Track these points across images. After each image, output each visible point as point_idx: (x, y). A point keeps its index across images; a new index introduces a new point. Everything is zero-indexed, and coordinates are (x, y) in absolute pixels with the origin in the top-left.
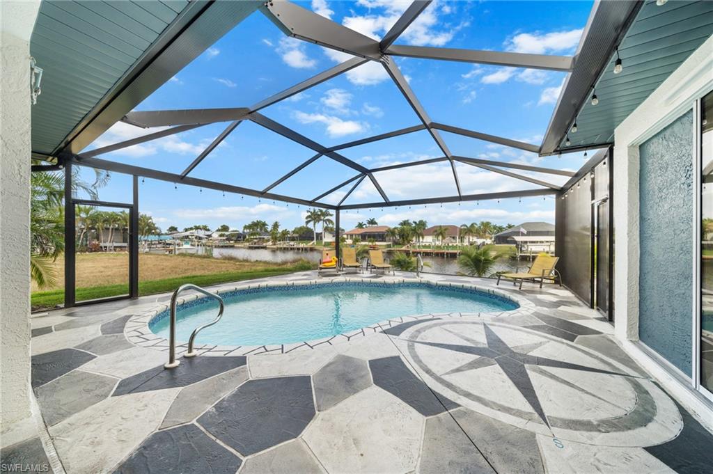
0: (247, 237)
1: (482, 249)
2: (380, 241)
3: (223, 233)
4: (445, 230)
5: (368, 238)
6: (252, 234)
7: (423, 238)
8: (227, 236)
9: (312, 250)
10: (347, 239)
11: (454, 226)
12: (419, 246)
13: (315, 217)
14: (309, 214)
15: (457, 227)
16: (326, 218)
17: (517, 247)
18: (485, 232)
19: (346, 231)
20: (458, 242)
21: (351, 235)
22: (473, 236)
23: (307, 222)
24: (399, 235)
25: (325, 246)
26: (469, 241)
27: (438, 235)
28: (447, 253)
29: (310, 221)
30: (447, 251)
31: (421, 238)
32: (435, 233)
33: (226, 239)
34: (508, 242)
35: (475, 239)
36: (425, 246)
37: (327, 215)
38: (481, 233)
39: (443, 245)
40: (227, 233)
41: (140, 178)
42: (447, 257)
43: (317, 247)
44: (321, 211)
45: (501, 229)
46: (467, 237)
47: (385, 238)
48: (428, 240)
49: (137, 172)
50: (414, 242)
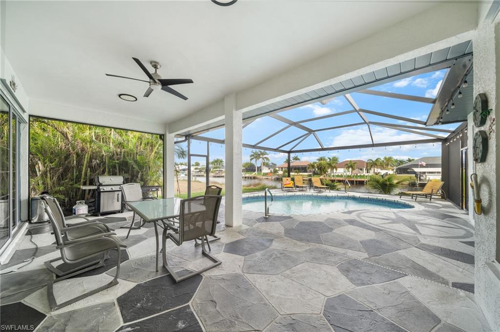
0: (212, 170)
1: (386, 178)
2: (303, 172)
3: (197, 167)
4: (354, 164)
5: (294, 170)
6: (215, 168)
7: (336, 170)
8: (199, 169)
9: (254, 178)
10: (279, 170)
11: (362, 161)
12: (333, 176)
13: (256, 156)
14: (253, 154)
15: (364, 162)
16: (264, 156)
17: (416, 176)
18: (387, 165)
19: (278, 165)
20: (365, 173)
21: (282, 168)
22: (377, 168)
23: (251, 159)
24: (318, 167)
25: (263, 175)
26: (374, 172)
27: (348, 167)
28: (356, 181)
29: (253, 159)
30: (356, 180)
31: (334, 169)
32: (346, 166)
33: (199, 171)
34: (408, 173)
35: (379, 170)
36: (338, 176)
37: (265, 154)
38: (385, 166)
39: (353, 175)
40: (199, 167)
41: (210, 143)
42: (356, 184)
43: (258, 177)
44: (261, 152)
45: (401, 162)
46: (372, 169)
47: (307, 170)
48: (341, 171)
49: (209, 140)
50: (329, 173)
